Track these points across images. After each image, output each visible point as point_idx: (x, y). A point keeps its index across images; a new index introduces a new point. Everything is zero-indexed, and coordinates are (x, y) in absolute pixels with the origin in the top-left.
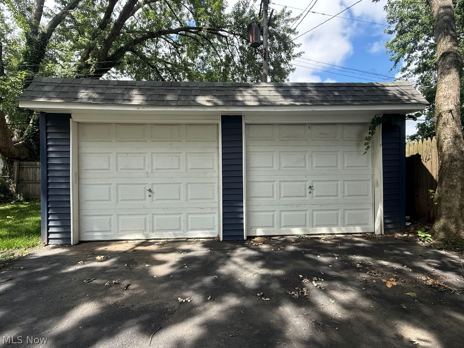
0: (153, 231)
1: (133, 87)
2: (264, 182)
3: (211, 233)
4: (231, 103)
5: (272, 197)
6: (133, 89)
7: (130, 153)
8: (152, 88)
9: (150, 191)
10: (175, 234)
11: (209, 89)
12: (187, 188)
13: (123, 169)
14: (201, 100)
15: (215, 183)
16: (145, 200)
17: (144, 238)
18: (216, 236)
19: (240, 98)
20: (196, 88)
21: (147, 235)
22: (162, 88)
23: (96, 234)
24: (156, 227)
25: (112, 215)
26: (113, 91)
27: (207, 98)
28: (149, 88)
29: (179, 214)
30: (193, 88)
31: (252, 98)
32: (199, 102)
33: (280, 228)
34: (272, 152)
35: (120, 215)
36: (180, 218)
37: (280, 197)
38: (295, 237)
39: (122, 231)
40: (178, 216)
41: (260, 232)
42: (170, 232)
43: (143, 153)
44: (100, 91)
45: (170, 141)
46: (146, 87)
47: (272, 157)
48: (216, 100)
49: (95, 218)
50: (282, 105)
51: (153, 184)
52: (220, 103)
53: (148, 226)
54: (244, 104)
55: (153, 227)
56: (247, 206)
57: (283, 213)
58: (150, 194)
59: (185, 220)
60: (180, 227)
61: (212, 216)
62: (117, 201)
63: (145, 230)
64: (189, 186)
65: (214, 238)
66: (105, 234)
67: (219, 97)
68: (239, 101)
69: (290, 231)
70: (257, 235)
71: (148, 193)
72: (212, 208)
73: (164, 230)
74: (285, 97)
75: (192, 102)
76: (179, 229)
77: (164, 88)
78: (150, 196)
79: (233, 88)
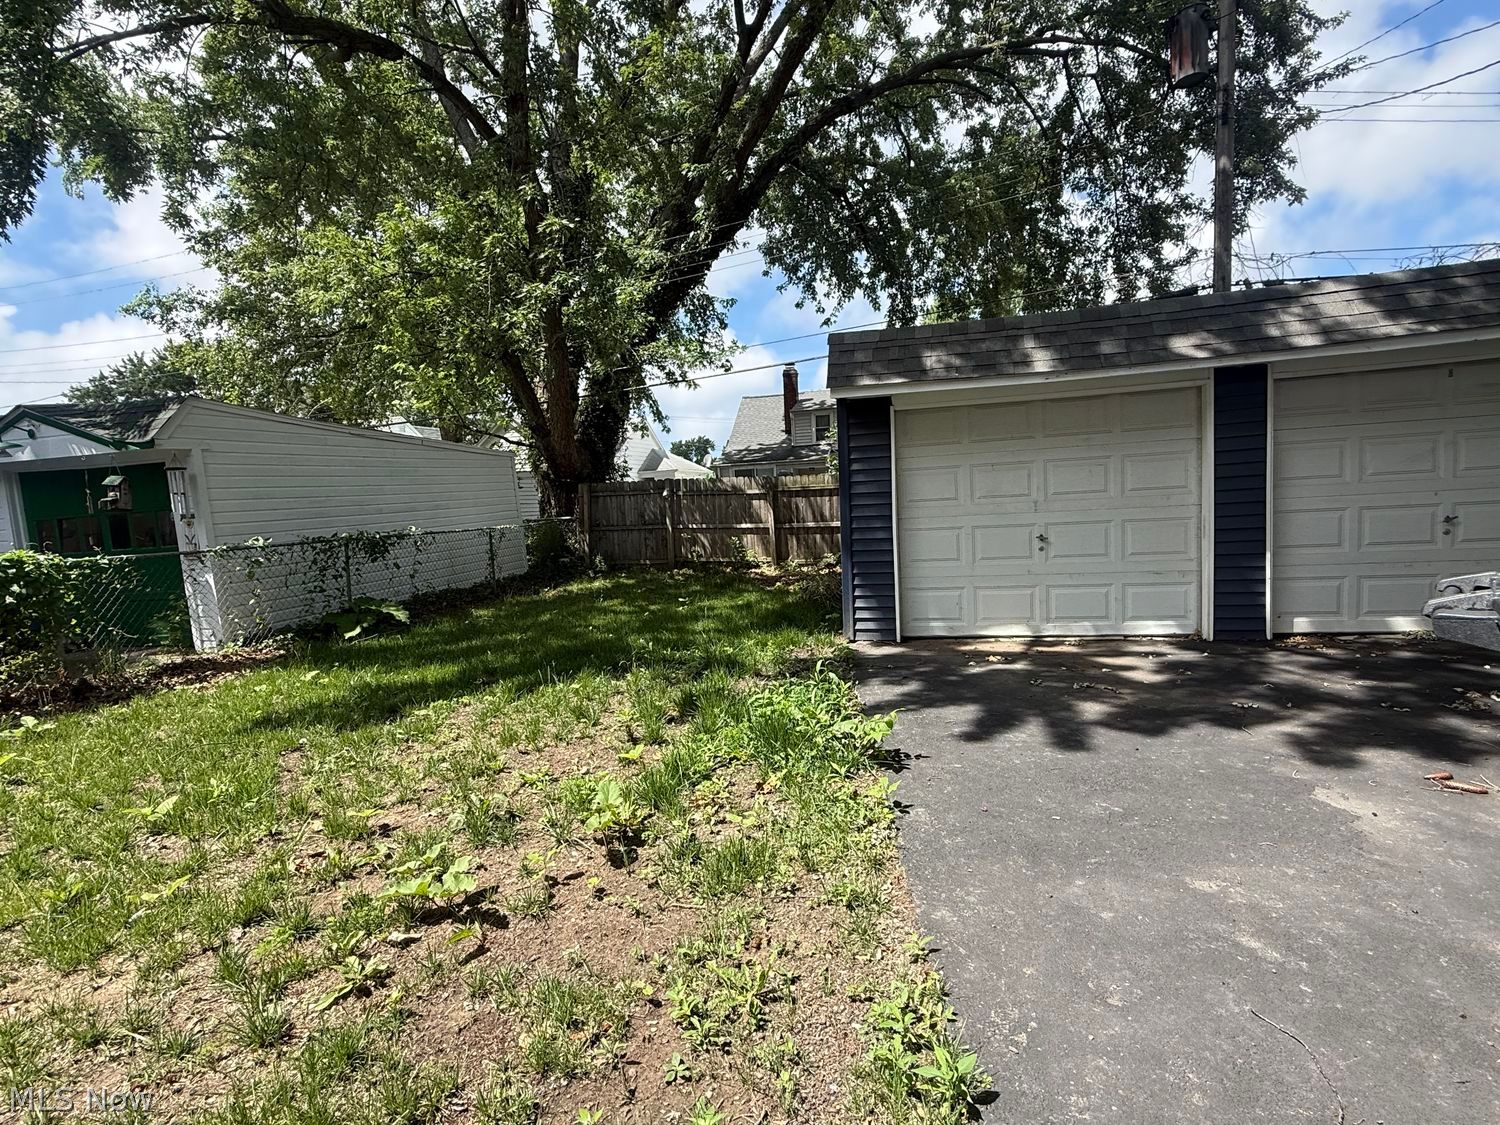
0: (1048, 620)
1: (1020, 332)
2: (1317, 510)
3: (1179, 626)
4: (1255, 345)
5: (1339, 545)
6: (1022, 336)
7: (997, 464)
8: (1061, 329)
9: (1042, 538)
10: (1096, 628)
11: (1189, 315)
12: (1124, 532)
13: (984, 497)
14: (1182, 345)
15: (1189, 518)
16: (1031, 557)
17: (1029, 634)
18: (1190, 631)
19: (1274, 332)
20: (1159, 318)
21: (1037, 628)
22: (1082, 326)
23: (934, 624)
24: (1054, 611)
25: (963, 588)
26: (984, 346)
27: (1193, 340)
28: (1054, 329)
29: (1106, 585)
30: (1153, 318)
31: (1304, 327)
32: (1177, 351)
33: (1358, 615)
34: (1338, 439)
35: (979, 588)
36: (1107, 595)
37: (1360, 546)
38: (1400, 636)
39: (984, 619)
40: (1104, 590)
41: (1301, 624)
42: (1086, 623)
43: (1026, 462)
44: (960, 350)
45: (1087, 433)
46: (1049, 329)
47: (1342, 453)
48: (1215, 342)
49: (930, 594)
50: (1389, 338)
51: (1047, 525)
52: (1227, 347)
53: (1037, 612)
54: (1290, 345)
55: (1048, 612)
56: (1274, 566)
57: (1366, 584)
58: (1043, 544)
59: (1120, 597)
60: (1107, 613)
61: (1184, 588)
62: (974, 561)
63: (1032, 618)
64: (1129, 527)
65: (1187, 636)
66: (951, 624)
67: (1218, 334)
68: (1273, 338)
69: (1386, 624)
70: (1295, 631)
71: (1037, 544)
72: (1183, 573)
73: (1071, 618)
74: (1392, 314)
75: (1162, 354)
76: (1106, 617)
77: (1088, 325)
78: (1041, 549)
79: (1250, 307)
